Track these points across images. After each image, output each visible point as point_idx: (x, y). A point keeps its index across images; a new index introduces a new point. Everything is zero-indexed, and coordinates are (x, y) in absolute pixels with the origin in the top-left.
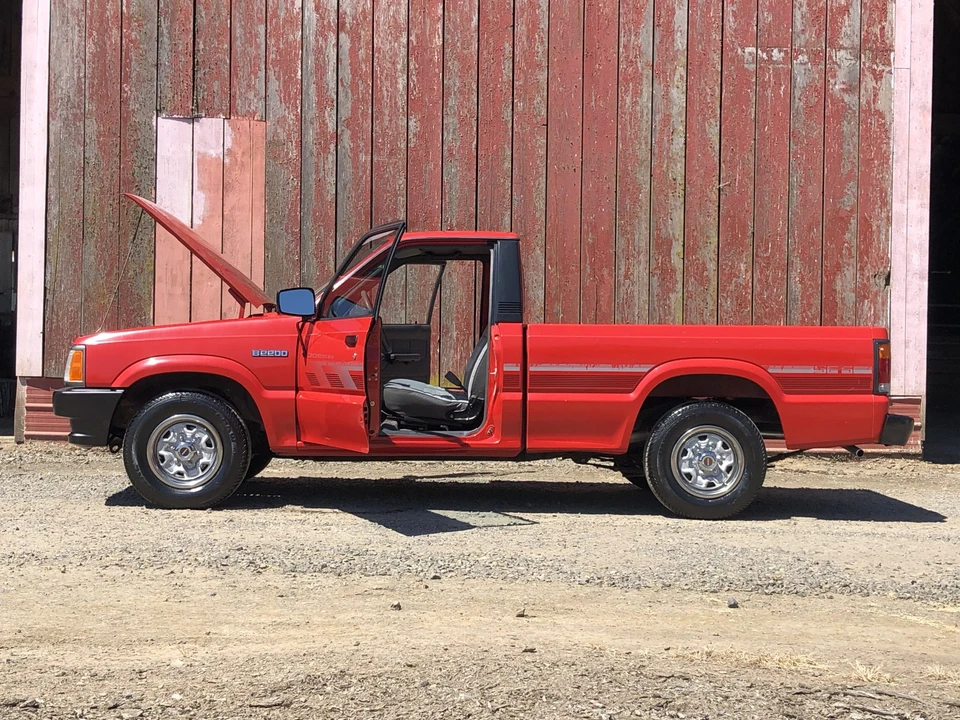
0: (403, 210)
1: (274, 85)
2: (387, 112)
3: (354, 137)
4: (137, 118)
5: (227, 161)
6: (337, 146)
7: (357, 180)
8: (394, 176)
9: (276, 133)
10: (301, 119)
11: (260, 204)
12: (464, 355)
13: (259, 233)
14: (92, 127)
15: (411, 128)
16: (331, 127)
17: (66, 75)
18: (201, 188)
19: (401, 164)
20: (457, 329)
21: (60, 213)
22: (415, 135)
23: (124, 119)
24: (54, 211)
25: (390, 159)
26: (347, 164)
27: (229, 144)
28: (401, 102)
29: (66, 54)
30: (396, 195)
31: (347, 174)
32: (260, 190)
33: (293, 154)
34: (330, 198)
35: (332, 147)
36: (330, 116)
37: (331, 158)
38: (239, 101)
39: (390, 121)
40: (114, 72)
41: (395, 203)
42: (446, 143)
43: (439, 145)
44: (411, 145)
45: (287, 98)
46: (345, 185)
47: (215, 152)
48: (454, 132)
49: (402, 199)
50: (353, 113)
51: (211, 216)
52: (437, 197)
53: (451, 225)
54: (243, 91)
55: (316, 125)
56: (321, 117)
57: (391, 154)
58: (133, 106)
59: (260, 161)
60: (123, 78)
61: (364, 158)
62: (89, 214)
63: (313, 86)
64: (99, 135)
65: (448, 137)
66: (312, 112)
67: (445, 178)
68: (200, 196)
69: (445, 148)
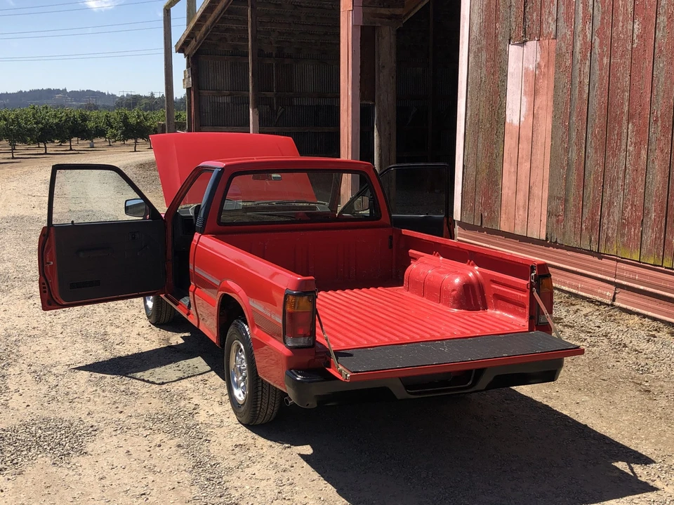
0: (627, 104)
1: (562, 9)
2: (621, 18)
3: (601, 44)
4: (501, 47)
5: (537, 72)
6: (591, 53)
7: (601, 79)
8: (623, 75)
9: (560, 49)
10: (574, 34)
11: (551, 104)
12: (658, 235)
13: (550, 127)
14: (484, 56)
15: (636, 31)
16: (589, 36)
17: (476, 22)
18: (525, 94)
19: (628, 63)
20: (655, 211)
21: (471, 115)
22: (637, 36)
23: (496, 48)
24: (468, 115)
25: (621, 59)
26: (596, 66)
27: (538, 60)
28: (630, 9)
29: (476, 8)
30: (623, 92)
31: (596, 78)
32: (551, 93)
33: (568, 63)
34: (585, 96)
35: (589, 55)
36: (589, 29)
37: (588, 63)
38: (544, 26)
39: (623, 26)
40: (493, 16)
41: (623, 99)
42: (657, 40)
43: (653, 43)
44: (635, 46)
45: (568, 19)
46: (594, 85)
47: (532, 67)
48: (663, 30)
49: (627, 94)
50: (601, 24)
51: (528, 115)
52: (649, 91)
53: (657, 117)
54: (547, 17)
55: (581, 38)
56: (583, 30)
57: (622, 56)
58: (500, 38)
59: (552, 70)
60: (497, 19)
61: (605, 61)
62: (481, 117)
63: (581, 5)
64: (487, 61)
65: (659, 34)
66: (580, 27)
67: (655, 73)
68: (524, 99)
69: (657, 45)
